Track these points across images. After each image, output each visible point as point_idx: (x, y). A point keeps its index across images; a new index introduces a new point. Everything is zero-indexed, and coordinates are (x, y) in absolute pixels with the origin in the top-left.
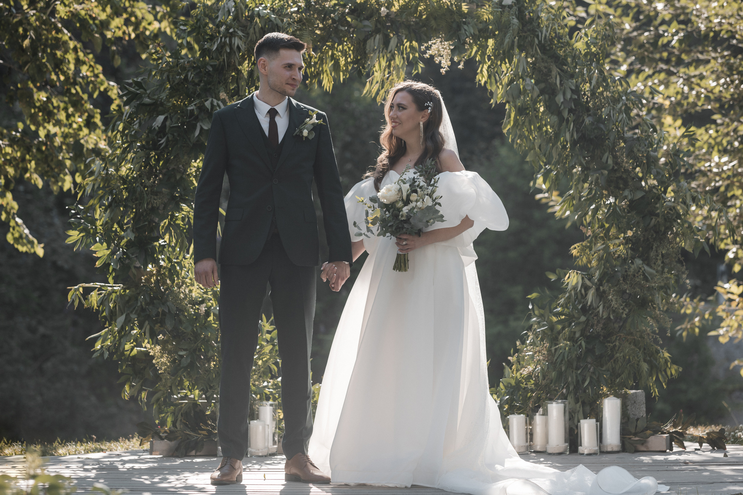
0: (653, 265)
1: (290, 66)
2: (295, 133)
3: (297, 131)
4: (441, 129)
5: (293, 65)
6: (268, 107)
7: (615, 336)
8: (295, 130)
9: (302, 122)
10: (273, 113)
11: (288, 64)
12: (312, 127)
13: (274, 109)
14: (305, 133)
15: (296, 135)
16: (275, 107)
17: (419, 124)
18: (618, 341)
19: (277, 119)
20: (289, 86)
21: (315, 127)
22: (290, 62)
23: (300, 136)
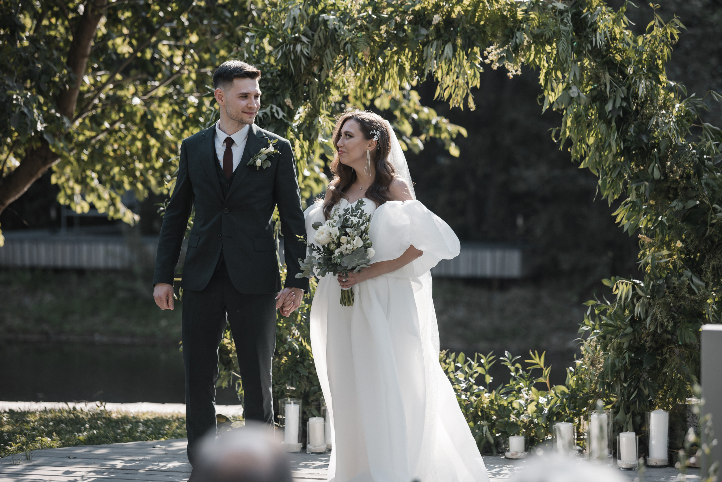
0: (703, 278)
1: (245, 96)
2: (249, 163)
3: (250, 161)
4: (390, 159)
5: (248, 94)
6: (225, 136)
7: (666, 348)
8: (250, 160)
9: (257, 152)
10: (229, 142)
11: (243, 94)
12: (266, 157)
13: (231, 138)
14: (259, 162)
15: (250, 165)
16: (231, 136)
17: (366, 152)
18: (668, 353)
19: (233, 148)
20: (246, 114)
21: (270, 157)
22: (245, 91)
23: (254, 166)
